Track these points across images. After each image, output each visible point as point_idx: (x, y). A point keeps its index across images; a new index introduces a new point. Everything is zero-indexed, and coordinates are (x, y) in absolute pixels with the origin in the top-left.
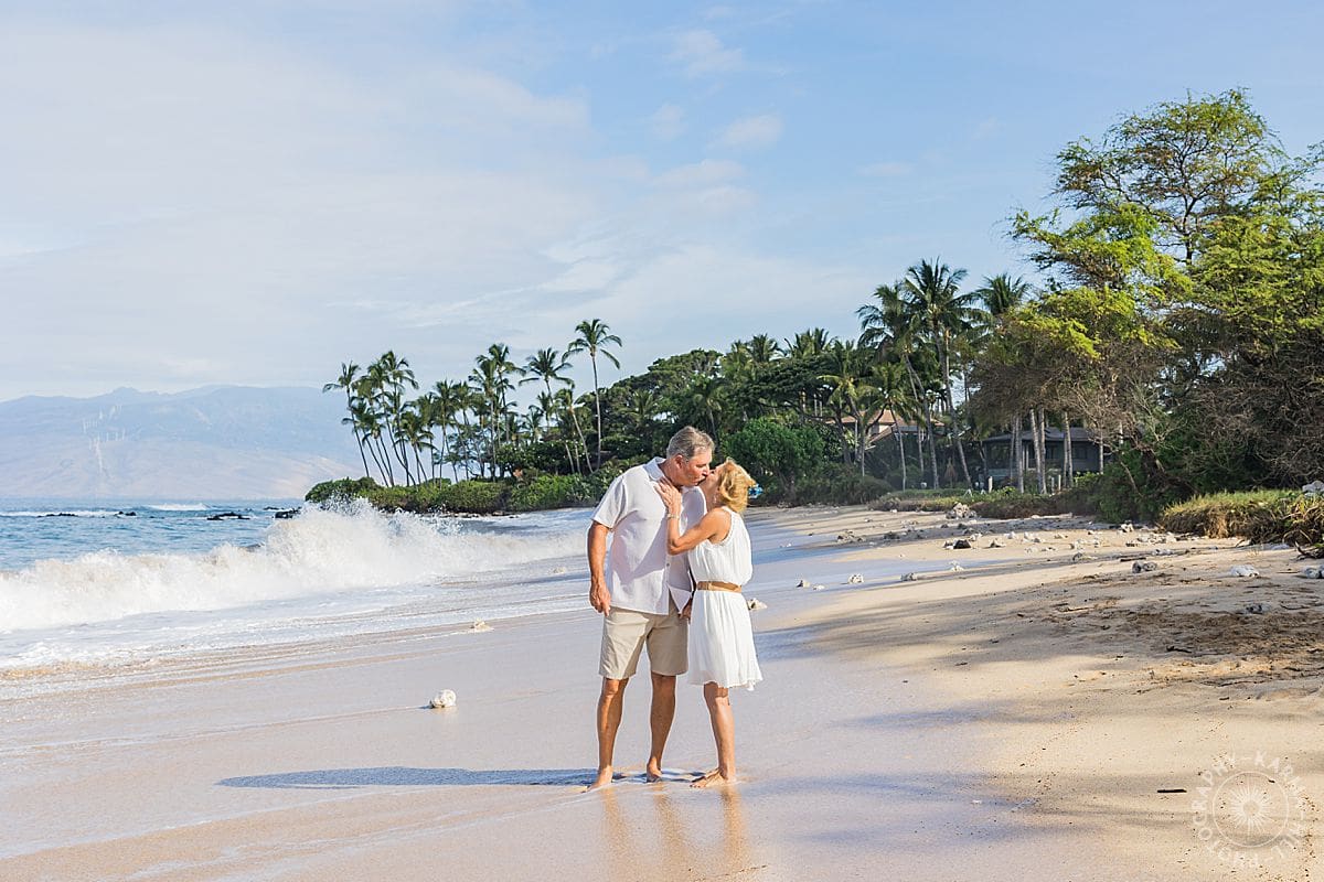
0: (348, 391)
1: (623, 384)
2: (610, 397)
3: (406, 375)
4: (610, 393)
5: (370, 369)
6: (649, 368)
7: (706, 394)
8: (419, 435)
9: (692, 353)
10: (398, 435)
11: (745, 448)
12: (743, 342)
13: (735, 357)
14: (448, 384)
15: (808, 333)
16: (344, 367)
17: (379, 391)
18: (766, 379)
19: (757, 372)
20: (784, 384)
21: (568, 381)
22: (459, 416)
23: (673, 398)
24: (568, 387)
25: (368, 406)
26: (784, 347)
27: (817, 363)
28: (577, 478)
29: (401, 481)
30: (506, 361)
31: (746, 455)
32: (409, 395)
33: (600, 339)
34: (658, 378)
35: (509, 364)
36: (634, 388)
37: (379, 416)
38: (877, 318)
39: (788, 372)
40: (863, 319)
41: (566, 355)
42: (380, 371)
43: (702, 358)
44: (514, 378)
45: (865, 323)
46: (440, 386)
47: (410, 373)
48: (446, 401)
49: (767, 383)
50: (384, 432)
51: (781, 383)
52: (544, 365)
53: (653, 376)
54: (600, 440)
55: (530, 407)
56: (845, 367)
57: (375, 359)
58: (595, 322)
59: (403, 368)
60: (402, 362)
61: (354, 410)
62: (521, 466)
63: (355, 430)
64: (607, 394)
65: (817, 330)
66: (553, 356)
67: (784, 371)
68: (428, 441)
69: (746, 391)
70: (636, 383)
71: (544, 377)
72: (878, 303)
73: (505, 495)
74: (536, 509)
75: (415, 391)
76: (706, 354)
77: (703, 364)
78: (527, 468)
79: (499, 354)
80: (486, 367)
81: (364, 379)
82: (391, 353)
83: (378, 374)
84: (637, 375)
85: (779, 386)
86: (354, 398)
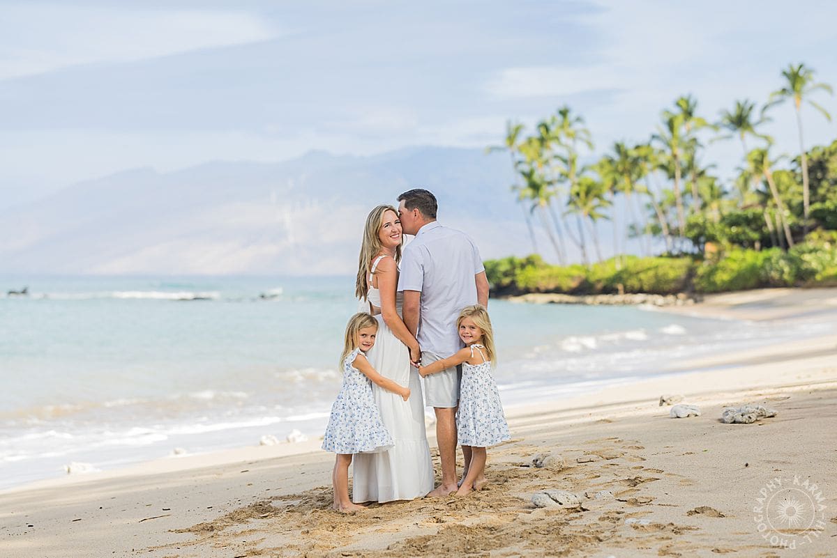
0: (513, 155)
3: (583, 135)
8: (594, 202)
10: (568, 203)
14: (627, 144)
17: (547, 154)
21: (766, 138)
22: (644, 182)
25: (538, 171)
28: (775, 252)
29: (574, 257)
30: (697, 114)
33: (807, 87)
35: (699, 118)
37: (550, 183)
41: (765, 108)
44: (704, 135)
46: (618, 147)
47: (586, 132)
48: (624, 165)
50: (554, 200)
52: (740, 120)
54: (807, 209)
58: (801, 66)
59: (579, 125)
60: (578, 119)
63: (520, 199)
64: (823, 153)
66: (751, 108)
68: (606, 212)
71: (739, 134)
73: (691, 273)
75: (591, 153)
78: (718, 241)
79: (687, 108)
80: (670, 123)
82: (566, 107)
86: (521, 161)
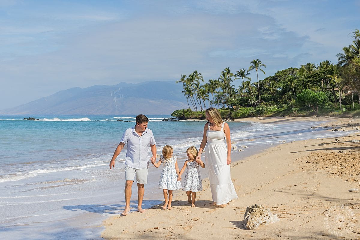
0: (183, 83)
1: (267, 79)
2: (263, 83)
3: (200, 78)
4: (263, 82)
5: (189, 76)
6: (275, 74)
7: (291, 82)
8: (204, 95)
9: (289, 69)
10: (198, 96)
11: (302, 99)
12: (304, 65)
13: (301, 70)
14: (213, 80)
15: (324, 62)
16: (182, 75)
17: (192, 83)
18: (309, 77)
19: (307, 75)
20: (315, 78)
22: (216, 90)
23: (282, 83)
24: (249, 80)
25: (189, 87)
26: (317, 66)
27: (326, 72)
28: (252, 108)
29: (199, 109)
30: (230, 72)
31: (302, 101)
32: (202, 83)
33: (259, 65)
34: (278, 77)
35: (231, 74)
36: (271, 80)
37: (192, 90)
38: (343, 57)
39: (317, 75)
40: (338, 58)
41: (248, 71)
42: (192, 76)
43: (292, 71)
45: (339, 59)
46: (210, 81)
48: (212, 85)
49: (310, 78)
50: (194, 95)
51: (314, 78)
52: (242, 74)
53: (276, 76)
54: (259, 97)
55: (239, 87)
56: (334, 72)
57: (192, 73)
58: (257, 60)
59: (200, 75)
60: (199, 74)
61: (185, 88)
62: (235, 105)
63: (185, 95)
64: (262, 82)
65: (327, 61)
66: (244, 71)
67: (315, 74)
68: (207, 98)
69: (303, 81)
70: (272, 79)
71: (242, 78)
72: (343, 52)
73: (230, 113)
74: (240, 118)
75: (203, 82)
76: (293, 69)
77: (293, 72)
78: (237, 105)
79: (228, 71)
80: (224, 75)
81: (188, 80)
82: (196, 71)
83: (192, 78)
84: (272, 76)
85: (314, 79)
86: (185, 85)
